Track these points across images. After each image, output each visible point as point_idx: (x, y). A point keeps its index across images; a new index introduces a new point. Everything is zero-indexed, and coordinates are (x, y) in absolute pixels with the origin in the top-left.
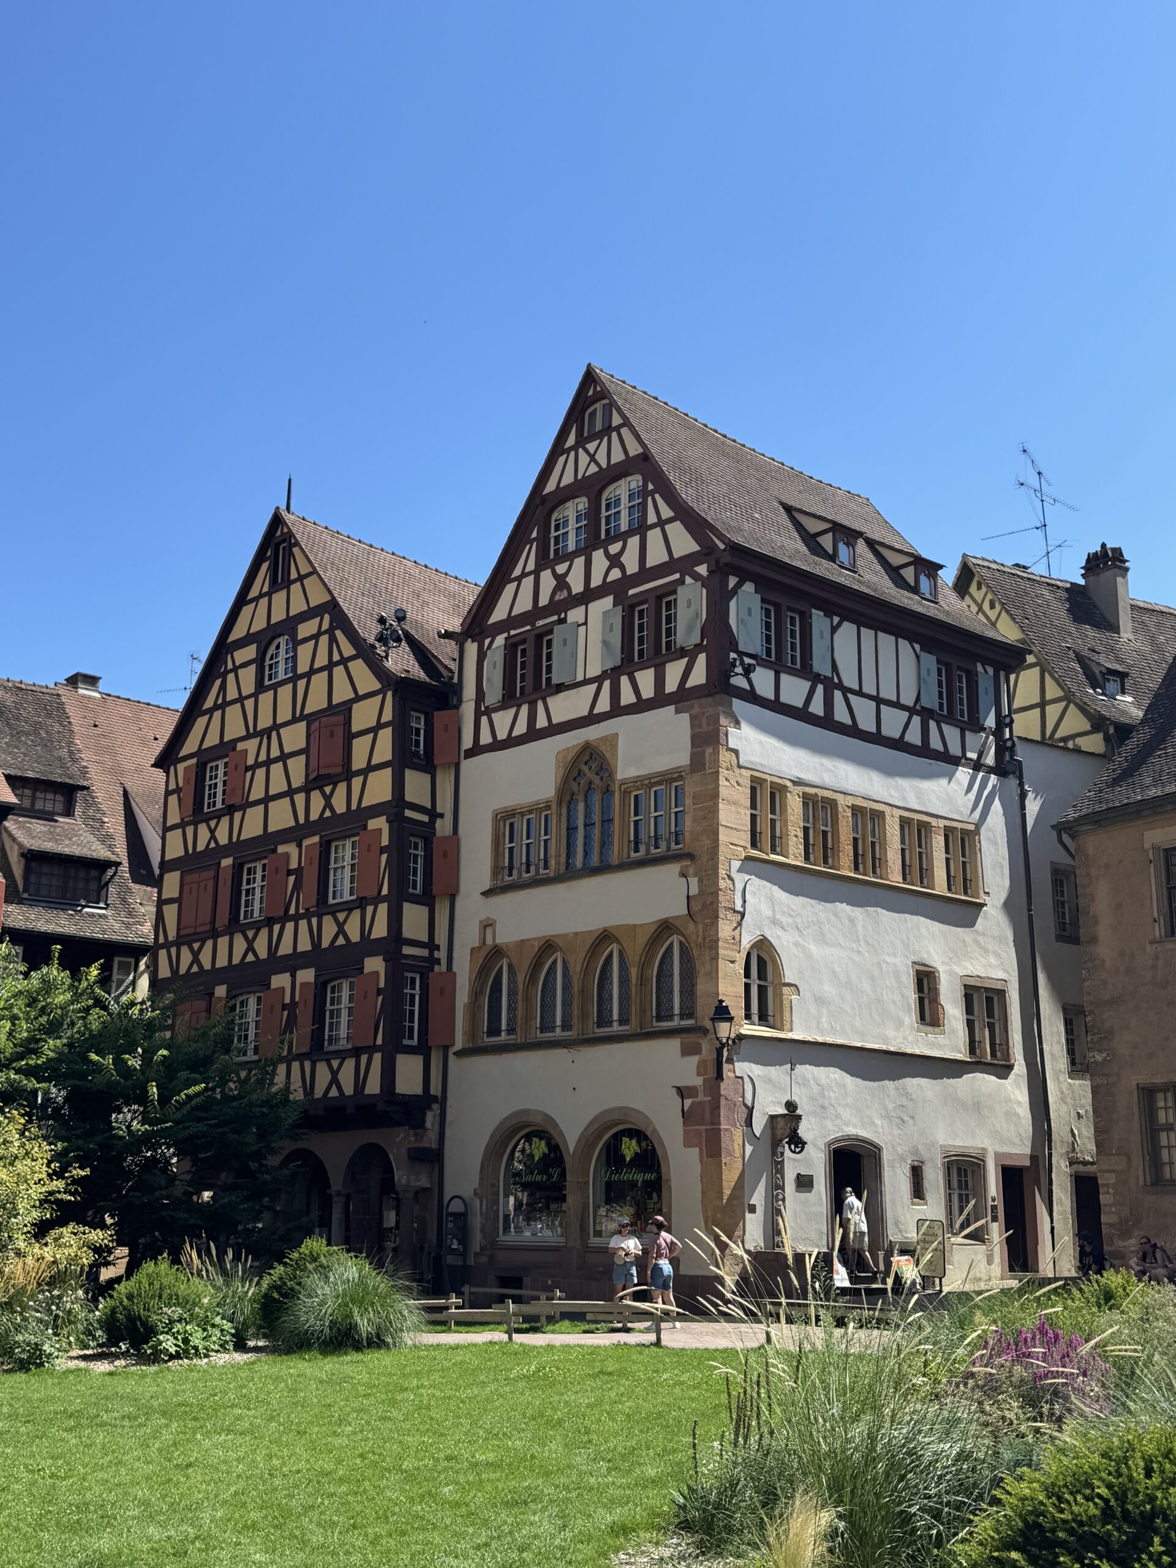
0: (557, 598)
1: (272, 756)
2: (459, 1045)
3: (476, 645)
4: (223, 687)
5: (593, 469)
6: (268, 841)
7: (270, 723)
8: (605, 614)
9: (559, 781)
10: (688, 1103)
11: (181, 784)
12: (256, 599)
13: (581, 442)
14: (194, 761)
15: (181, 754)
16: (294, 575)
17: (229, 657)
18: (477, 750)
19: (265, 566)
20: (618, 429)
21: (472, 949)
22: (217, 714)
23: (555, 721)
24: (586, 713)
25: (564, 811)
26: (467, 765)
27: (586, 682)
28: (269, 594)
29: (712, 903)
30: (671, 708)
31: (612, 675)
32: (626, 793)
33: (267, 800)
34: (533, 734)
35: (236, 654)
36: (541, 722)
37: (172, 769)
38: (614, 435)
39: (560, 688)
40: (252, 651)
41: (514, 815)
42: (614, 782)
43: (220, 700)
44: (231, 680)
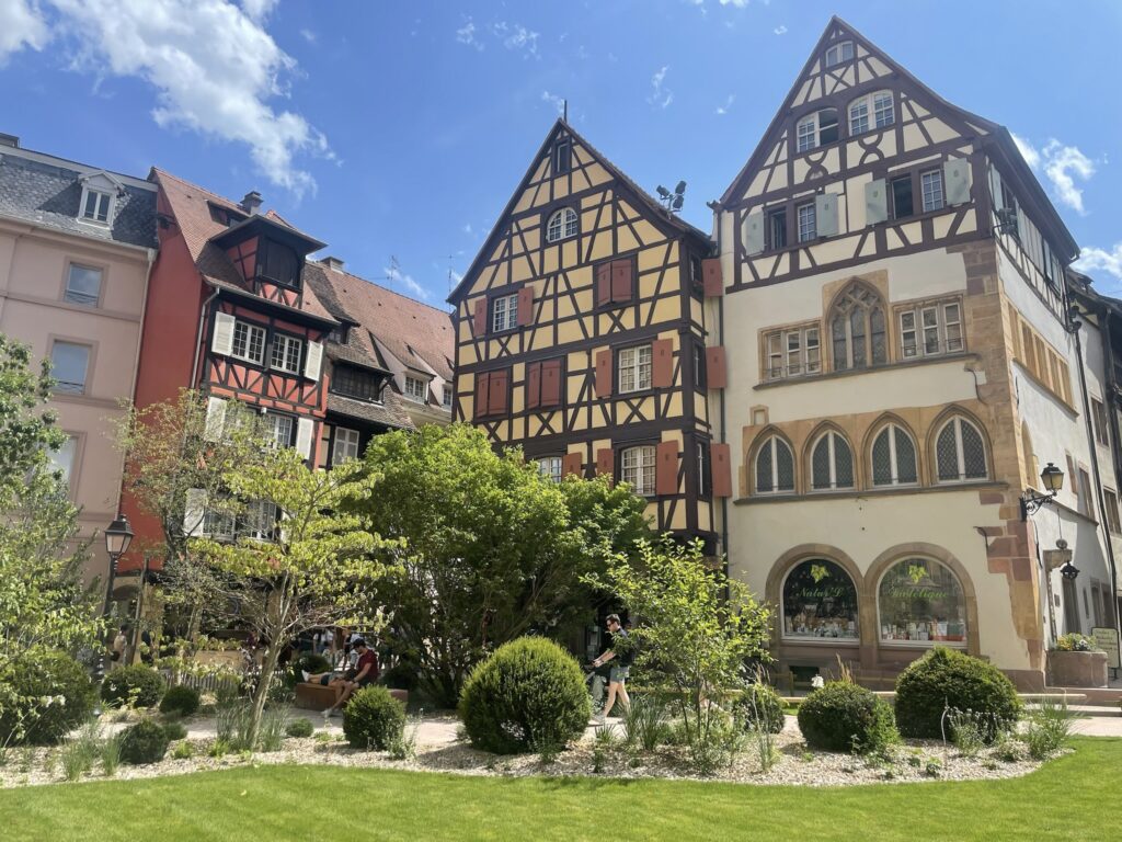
0: (812, 177)
1: (559, 291)
2: (736, 495)
3: (732, 214)
4: (509, 246)
5: (841, 87)
6: (560, 352)
7: (556, 268)
8: (867, 185)
9: (826, 306)
10: (991, 540)
11: (472, 313)
12: (539, 184)
13: (825, 70)
14: (484, 297)
15: (470, 293)
16: (575, 164)
17: (514, 225)
18: (738, 286)
19: (546, 161)
20: (864, 59)
21: (745, 429)
22: (504, 265)
23: (819, 263)
24: (851, 256)
25: (831, 327)
26: (728, 299)
27: (849, 235)
28: (552, 180)
29: (1003, 390)
30: (944, 249)
31: (879, 229)
32: (897, 313)
33: (556, 322)
34: (796, 273)
35: (520, 222)
36: (804, 263)
37: (462, 303)
38: (861, 64)
39: (824, 240)
40: (536, 219)
41: (779, 332)
42: (884, 305)
43: (506, 255)
44: (516, 240)
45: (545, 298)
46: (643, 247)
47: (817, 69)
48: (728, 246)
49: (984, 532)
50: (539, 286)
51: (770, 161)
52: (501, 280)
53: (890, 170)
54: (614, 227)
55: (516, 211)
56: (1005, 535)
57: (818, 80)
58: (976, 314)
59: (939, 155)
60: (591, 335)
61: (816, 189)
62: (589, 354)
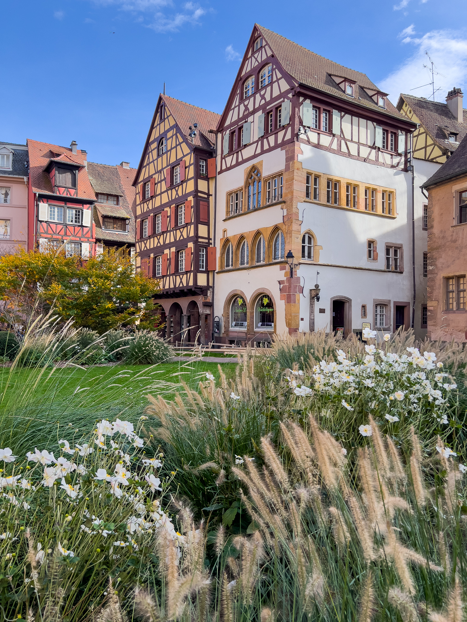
1: (162, 179)
5: (257, 64)
6: (162, 207)
9: (245, 180)
12: (156, 126)
15: (139, 181)
19: (158, 114)
21: (221, 239)
25: (247, 190)
28: (160, 124)
29: (291, 218)
37: (137, 186)
39: (246, 146)
40: (156, 144)
41: (233, 193)
42: (261, 178)
43: (148, 162)
44: (150, 155)
45: (158, 182)
46: (184, 156)
47: (250, 55)
48: (219, 152)
49: (280, 282)
50: (156, 176)
51: (233, 107)
52: (147, 176)
53: (268, 108)
54: (176, 147)
55: (150, 141)
56: (286, 284)
57: (250, 59)
58: (287, 181)
59: (282, 99)
60: (170, 200)
61: (245, 120)
62: (170, 208)
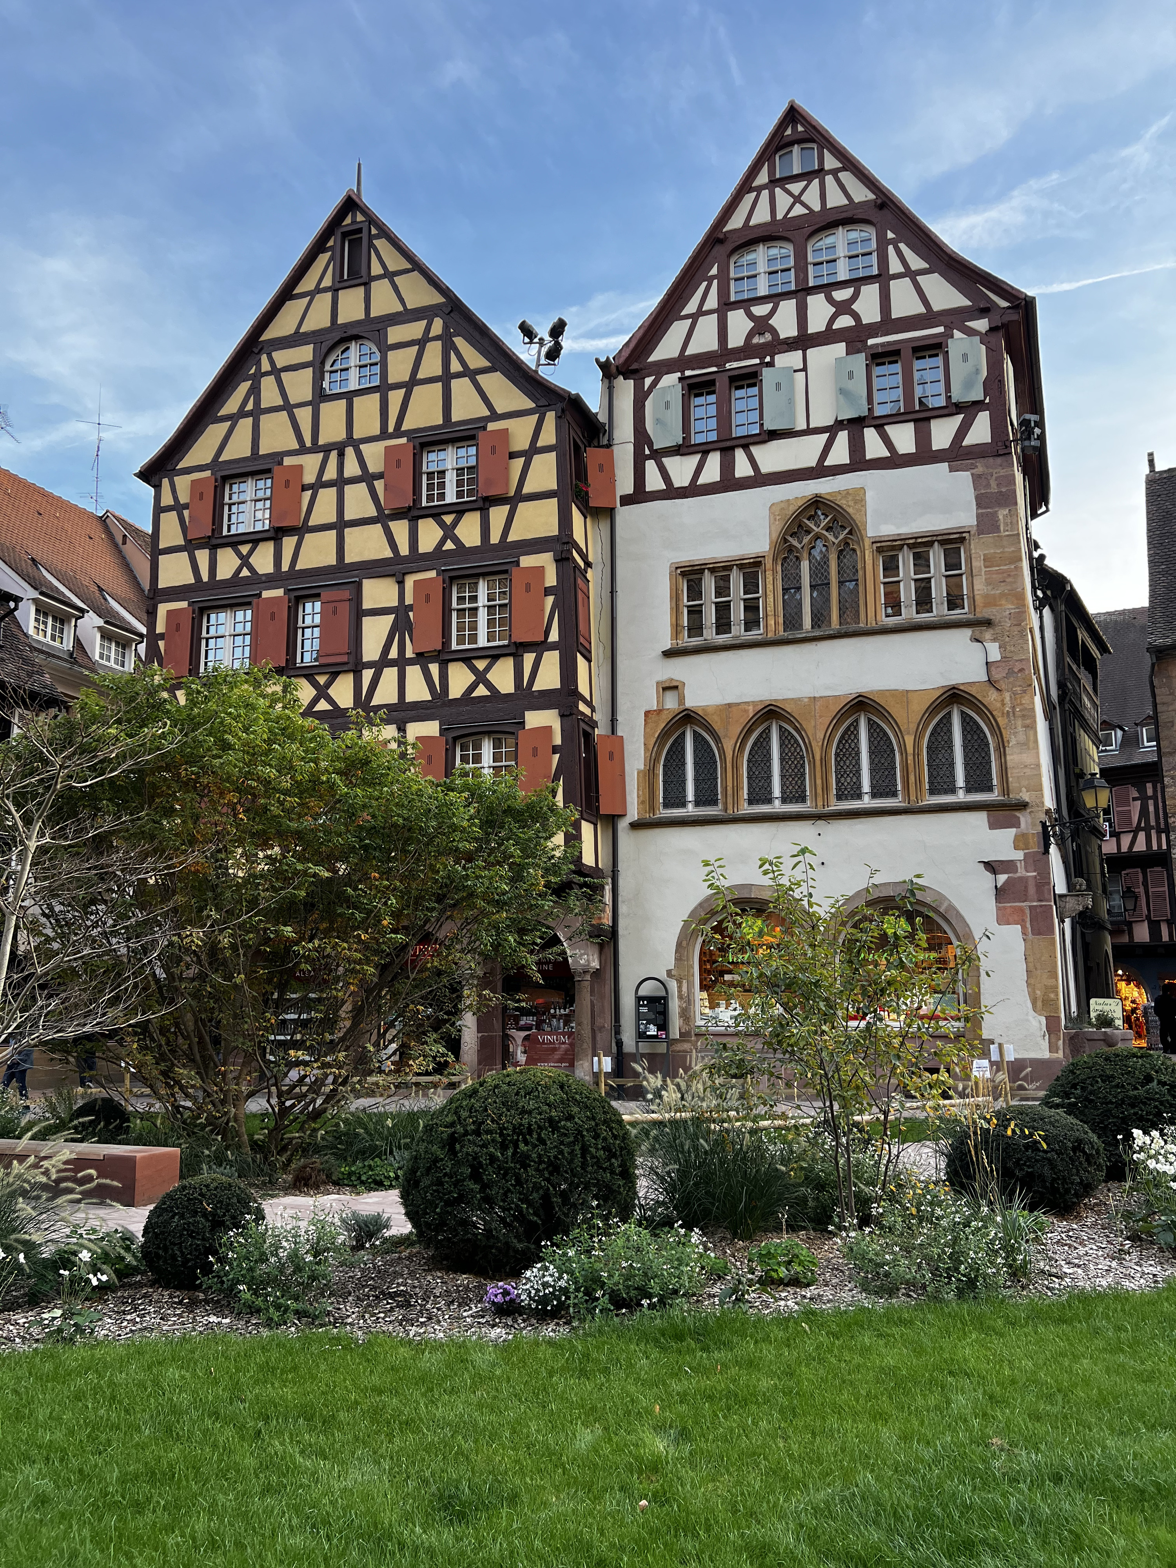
0: (756, 340)
2: (633, 813)
3: (630, 383)
4: (255, 391)
7: (342, 435)
8: (836, 360)
9: (775, 536)
10: (1002, 878)
11: (184, 500)
12: (312, 294)
13: (774, 182)
14: (208, 473)
16: (376, 269)
17: (264, 358)
18: (640, 495)
19: (324, 258)
20: (834, 172)
21: (647, 713)
22: (246, 424)
23: (764, 469)
24: (813, 464)
25: (779, 568)
26: (624, 514)
27: (809, 431)
28: (335, 290)
29: (1021, 670)
30: (944, 466)
31: (854, 427)
32: (876, 553)
33: (341, 525)
34: (729, 482)
35: (276, 355)
36: (743, 471)
38: (829, 179)
39: (774, 435)
40: (306, 353)
41: (702, 571)
42: (860, 541)
43: (250, 406)
44: (268, 385)
46: (495, 416)
47: (763, 178)
48: (624, 432)
49: (991, 867)
50: (310, 464)
51: (691, 307)
52: (239, 449)
53: (871, 342)
54: (446, 378)
55: (269, 335)
56: (1021, 872)
57: (765, 193)
58: (988, 561)
59: (941, 329)
60: (404, 550)
61: (762, 358)
62: (401, 583)
